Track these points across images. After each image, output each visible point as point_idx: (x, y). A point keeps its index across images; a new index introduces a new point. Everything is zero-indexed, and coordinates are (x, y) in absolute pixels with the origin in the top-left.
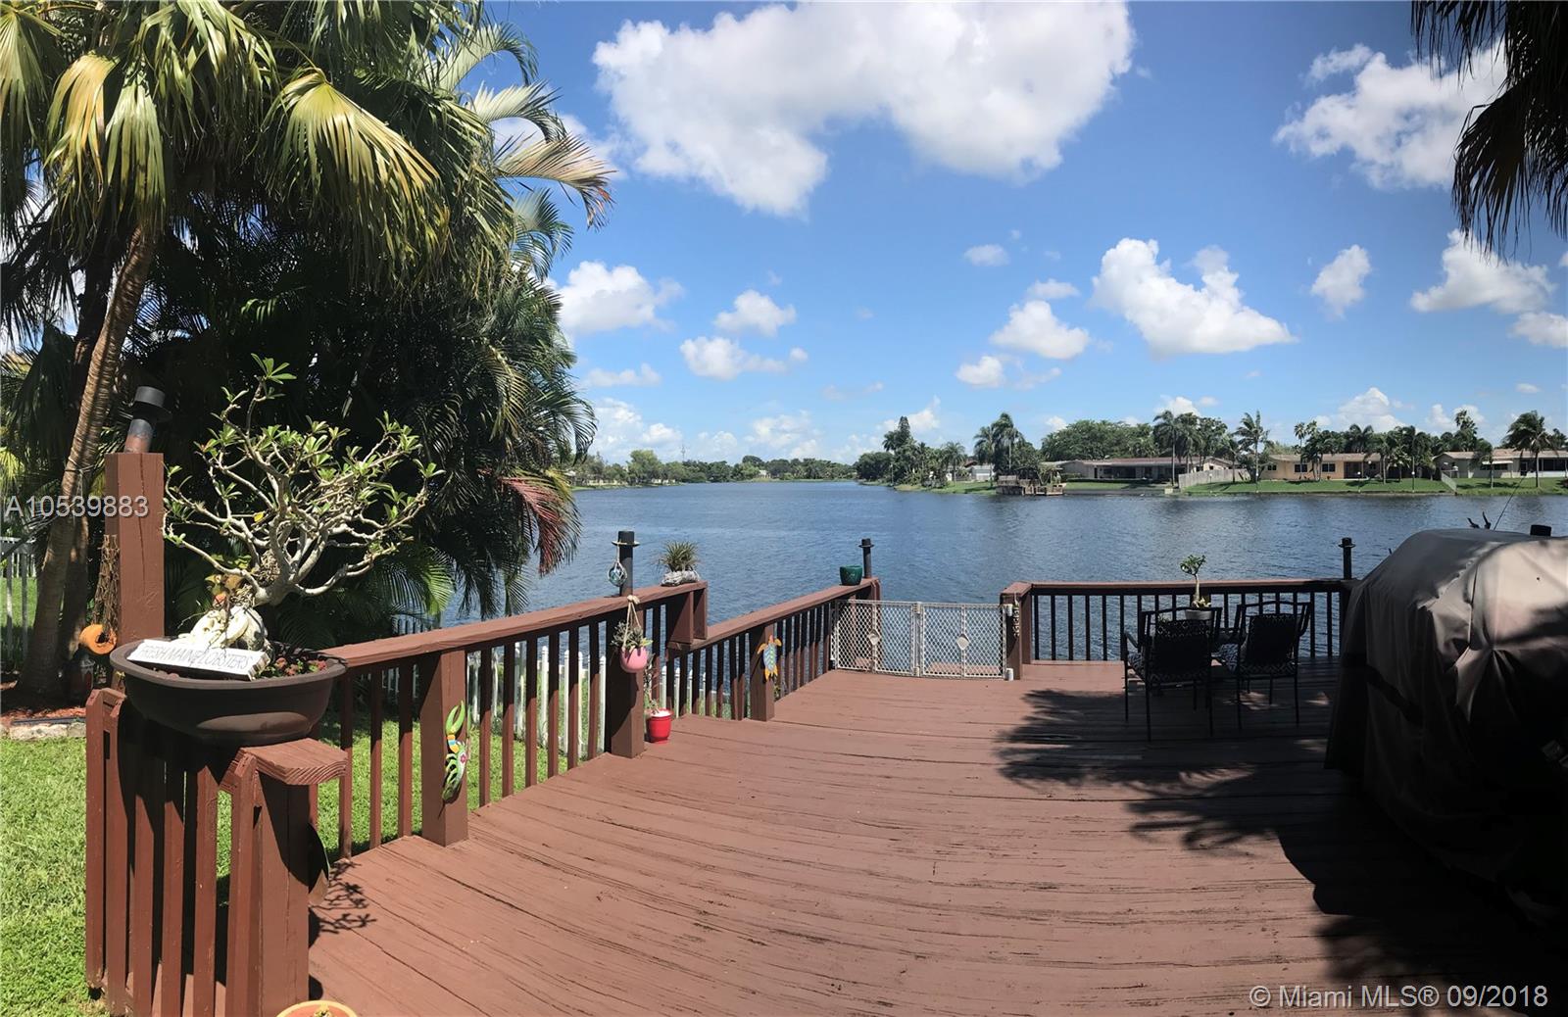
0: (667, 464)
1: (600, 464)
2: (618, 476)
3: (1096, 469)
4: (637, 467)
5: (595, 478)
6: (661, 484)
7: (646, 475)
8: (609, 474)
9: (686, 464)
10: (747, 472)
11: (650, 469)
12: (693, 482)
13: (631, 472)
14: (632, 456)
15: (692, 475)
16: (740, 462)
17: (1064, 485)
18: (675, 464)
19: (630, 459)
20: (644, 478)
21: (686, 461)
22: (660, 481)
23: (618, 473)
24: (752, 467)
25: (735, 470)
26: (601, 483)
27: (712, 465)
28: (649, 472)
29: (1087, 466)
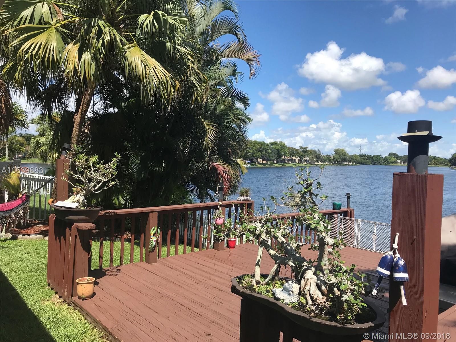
0: (352, 156)
1: (320, 154)
2: (328, 160)
4: (337, 156)
5: (317, 161)
6: (348, 165)
7: (340, 160)
8: (324, 159)
9: (361, 156)
10: (391, 160)
11: (343, 157)
12: (364, 164)
13: (334, 158)
14: (335, 151)
15: (363, 161)
16: (387, 155)
18: (355, 155)
19: (334, 153)
20: (340, 161)
21: (361, 154)
22: (347, 163)
23: (327, 159)
24: (393, 158)
25: (385, 159)
26: (320, 163)
27: (374, 156)
28: (342, 159)
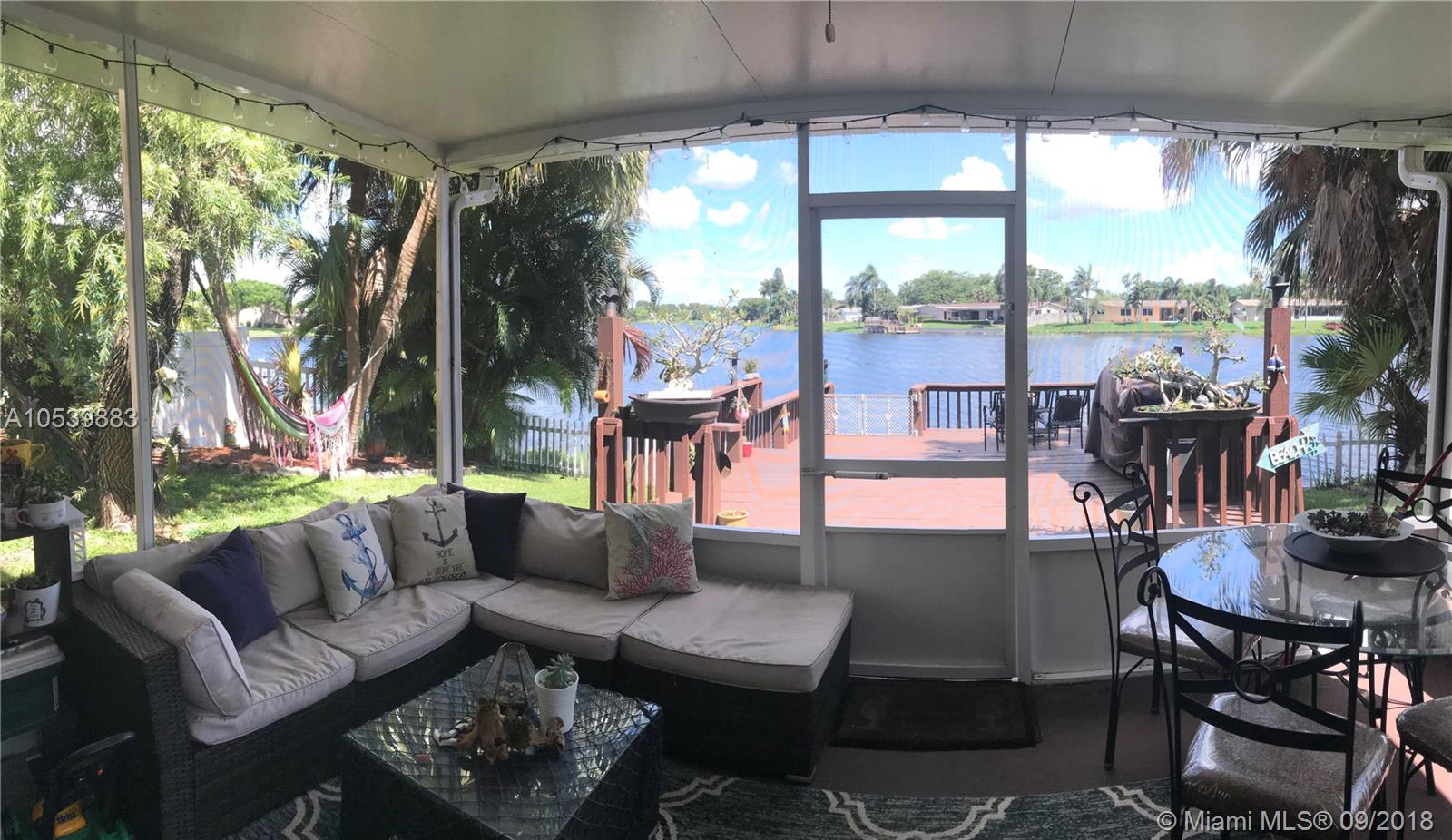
3: (945, 313)
17: (920, 325)
29: (939, 310)
